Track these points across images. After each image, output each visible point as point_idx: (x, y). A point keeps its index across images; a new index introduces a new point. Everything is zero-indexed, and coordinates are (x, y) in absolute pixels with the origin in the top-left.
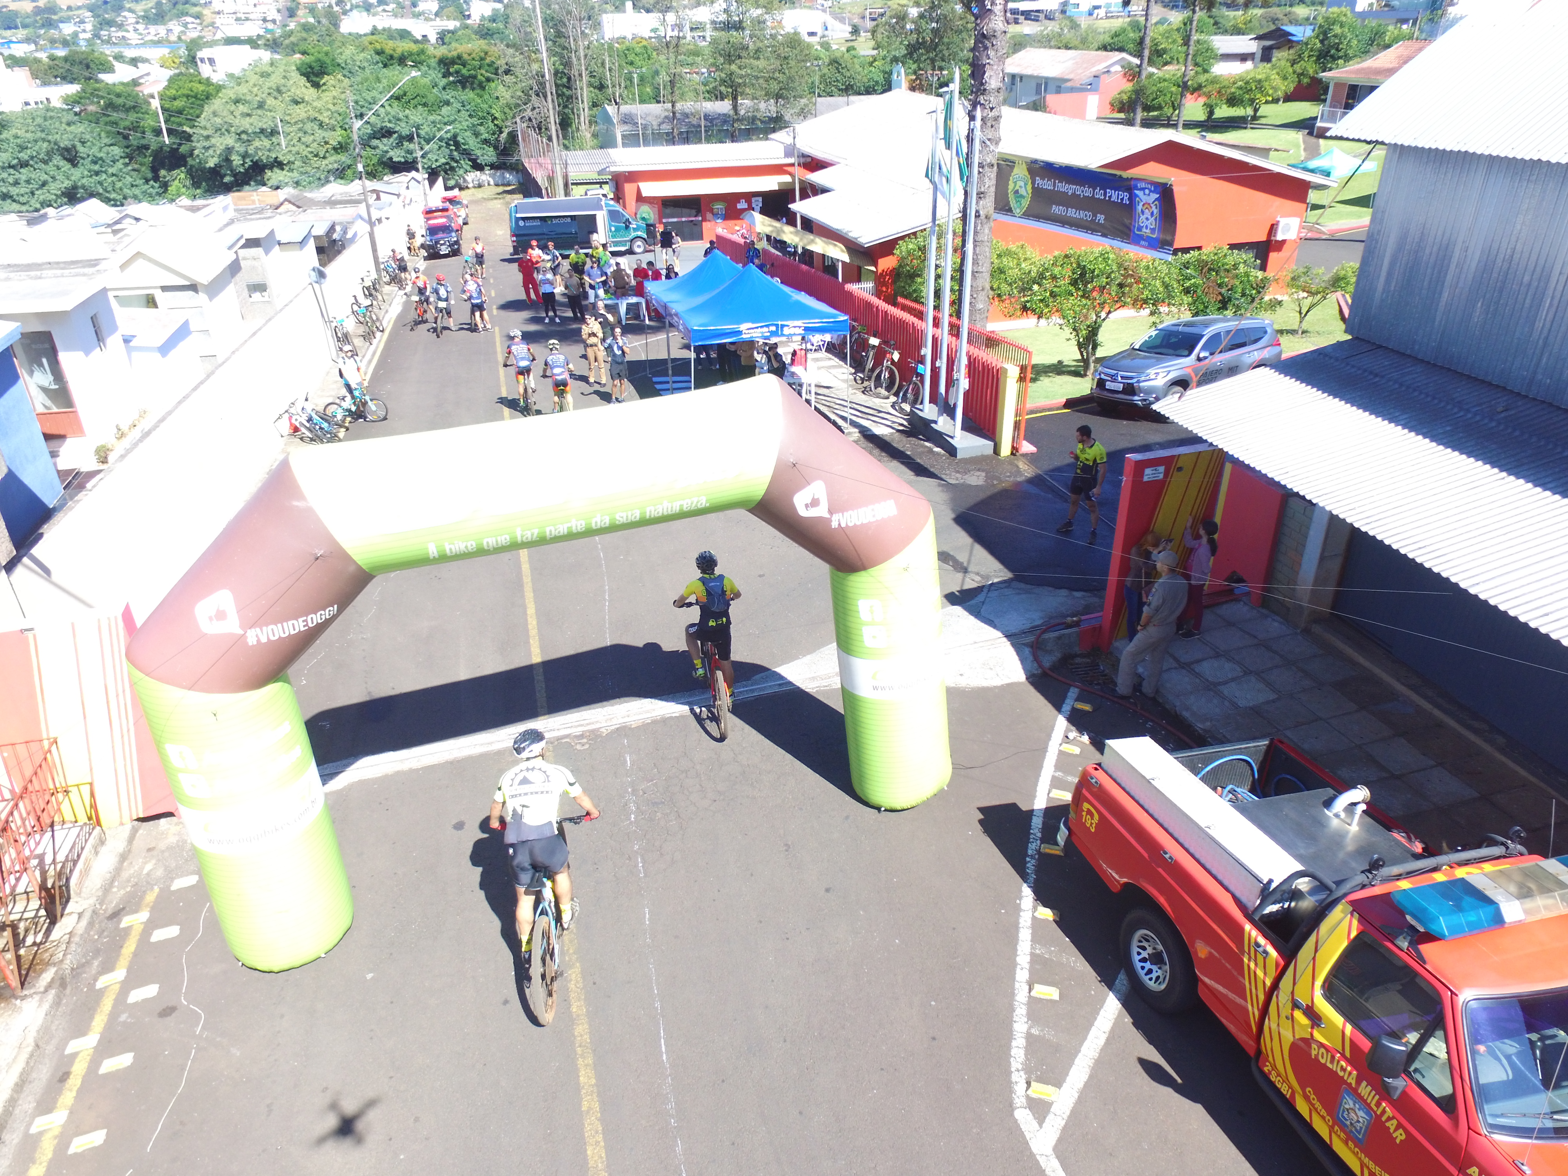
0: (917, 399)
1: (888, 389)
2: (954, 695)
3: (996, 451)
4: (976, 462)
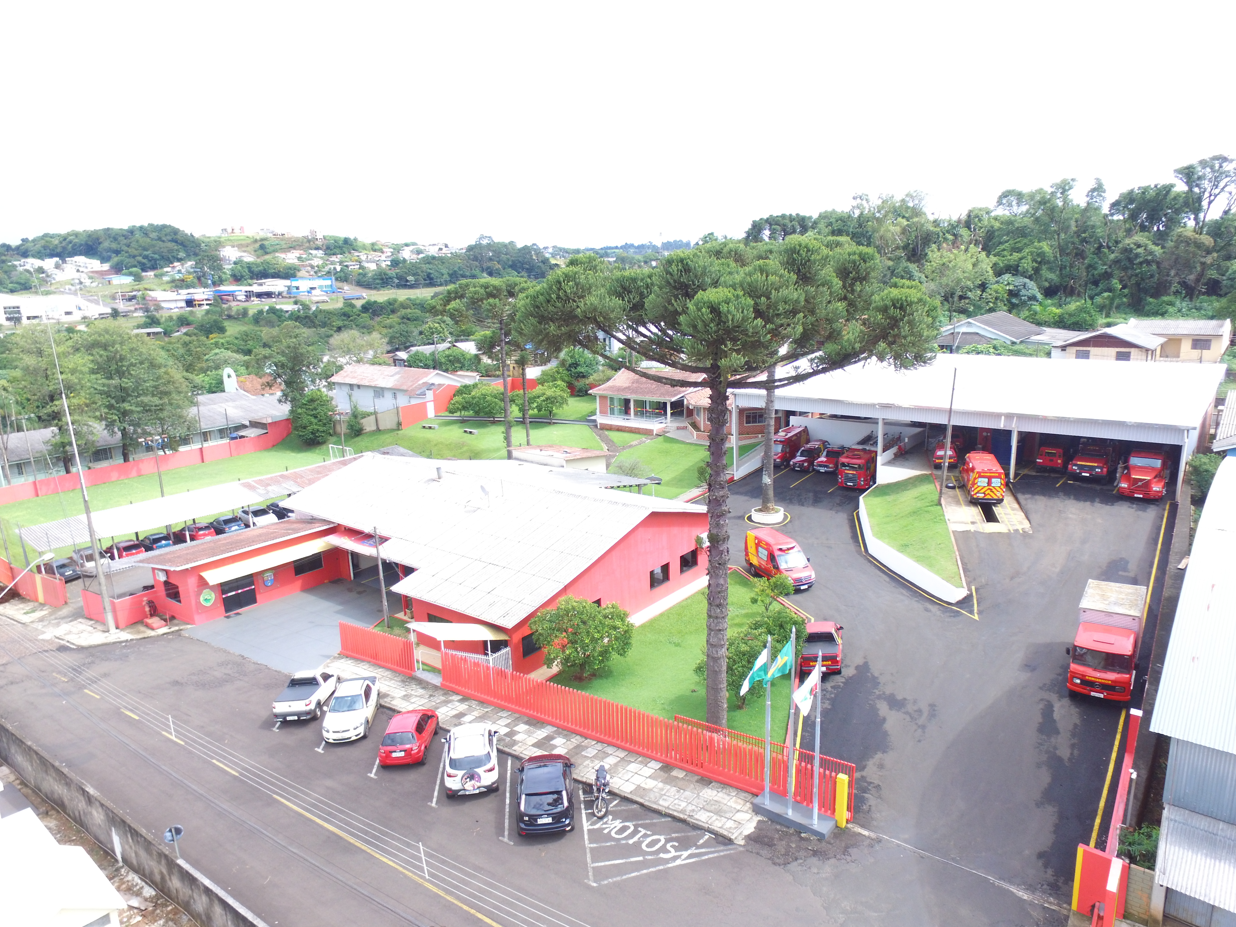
3: (837, 825)
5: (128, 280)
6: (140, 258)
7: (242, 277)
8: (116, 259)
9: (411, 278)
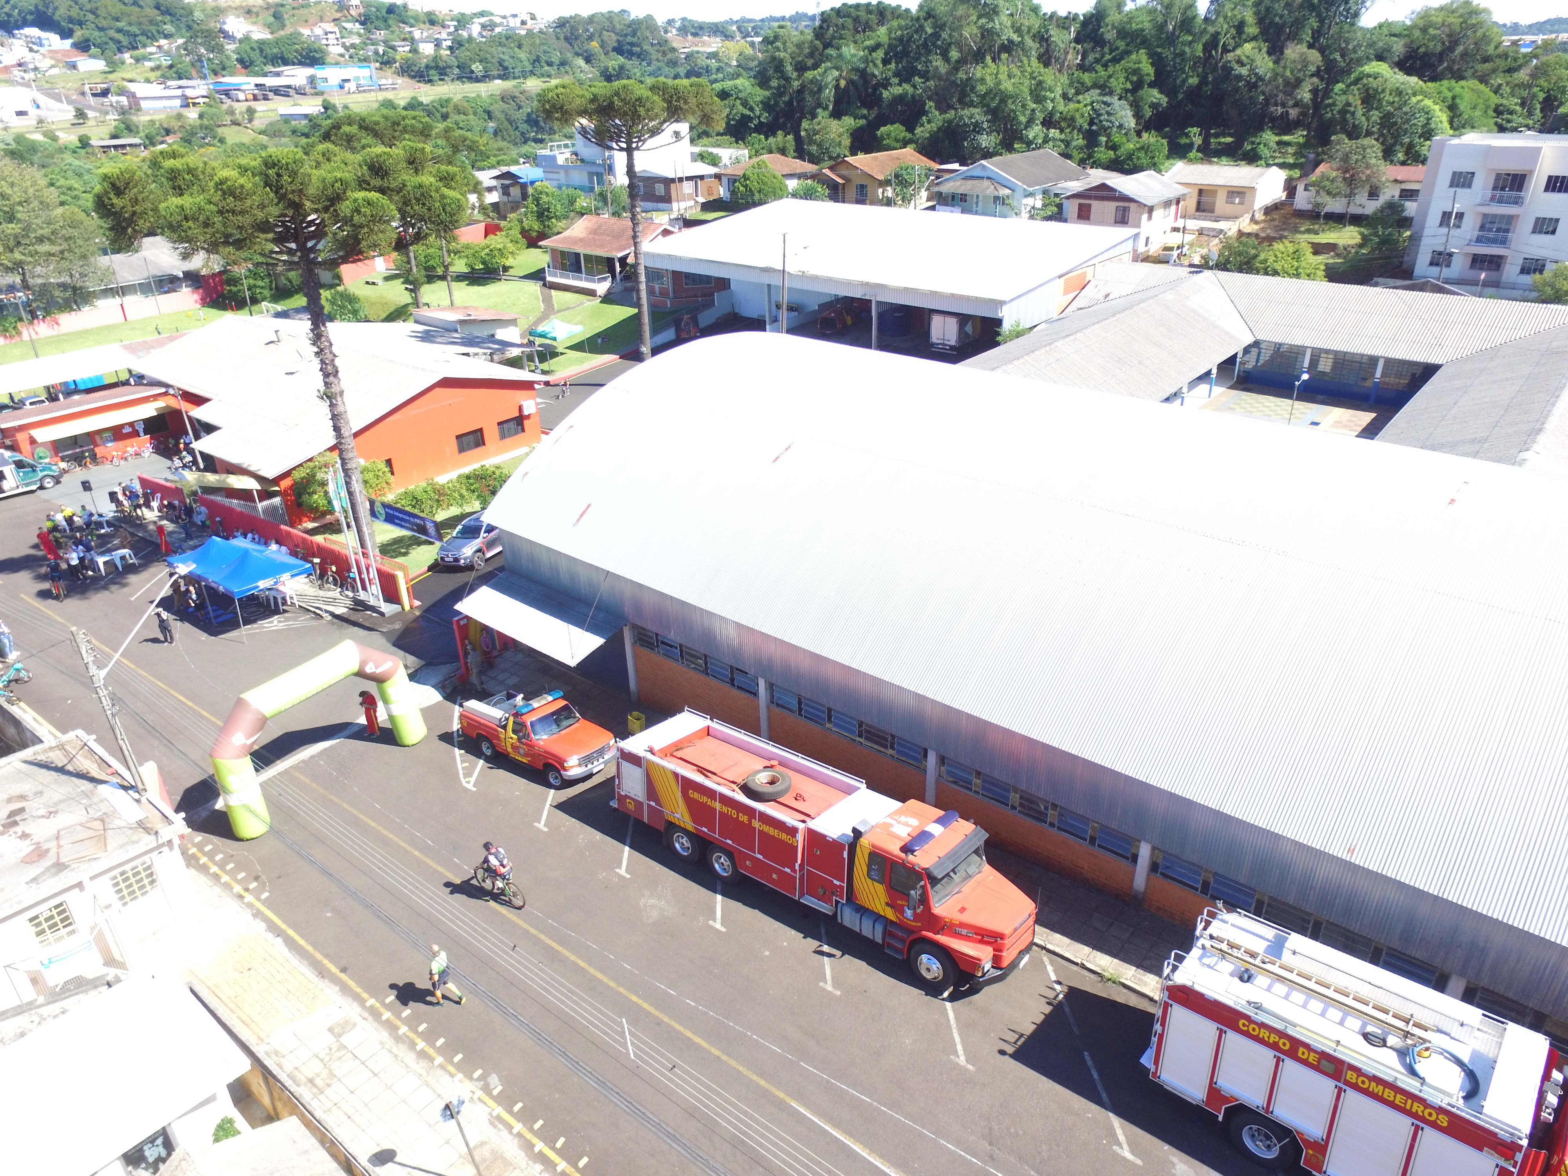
0: (354, 589)
1: (335, 585)
2: (422, 710)
3: (403, 609)
4: (395, 617)
5: (100, 65)
6: (112, 33)
7: (252, 63)
8: (79, 34)
9: (477, 67)
